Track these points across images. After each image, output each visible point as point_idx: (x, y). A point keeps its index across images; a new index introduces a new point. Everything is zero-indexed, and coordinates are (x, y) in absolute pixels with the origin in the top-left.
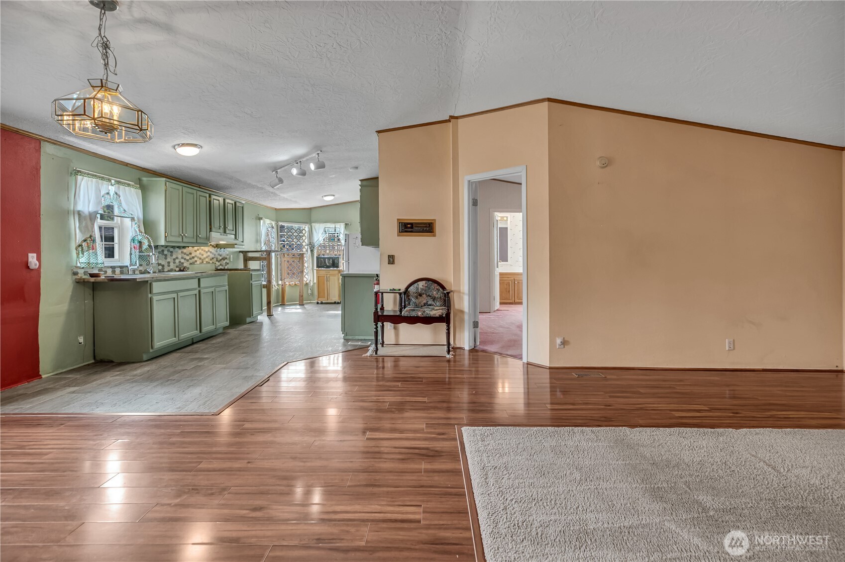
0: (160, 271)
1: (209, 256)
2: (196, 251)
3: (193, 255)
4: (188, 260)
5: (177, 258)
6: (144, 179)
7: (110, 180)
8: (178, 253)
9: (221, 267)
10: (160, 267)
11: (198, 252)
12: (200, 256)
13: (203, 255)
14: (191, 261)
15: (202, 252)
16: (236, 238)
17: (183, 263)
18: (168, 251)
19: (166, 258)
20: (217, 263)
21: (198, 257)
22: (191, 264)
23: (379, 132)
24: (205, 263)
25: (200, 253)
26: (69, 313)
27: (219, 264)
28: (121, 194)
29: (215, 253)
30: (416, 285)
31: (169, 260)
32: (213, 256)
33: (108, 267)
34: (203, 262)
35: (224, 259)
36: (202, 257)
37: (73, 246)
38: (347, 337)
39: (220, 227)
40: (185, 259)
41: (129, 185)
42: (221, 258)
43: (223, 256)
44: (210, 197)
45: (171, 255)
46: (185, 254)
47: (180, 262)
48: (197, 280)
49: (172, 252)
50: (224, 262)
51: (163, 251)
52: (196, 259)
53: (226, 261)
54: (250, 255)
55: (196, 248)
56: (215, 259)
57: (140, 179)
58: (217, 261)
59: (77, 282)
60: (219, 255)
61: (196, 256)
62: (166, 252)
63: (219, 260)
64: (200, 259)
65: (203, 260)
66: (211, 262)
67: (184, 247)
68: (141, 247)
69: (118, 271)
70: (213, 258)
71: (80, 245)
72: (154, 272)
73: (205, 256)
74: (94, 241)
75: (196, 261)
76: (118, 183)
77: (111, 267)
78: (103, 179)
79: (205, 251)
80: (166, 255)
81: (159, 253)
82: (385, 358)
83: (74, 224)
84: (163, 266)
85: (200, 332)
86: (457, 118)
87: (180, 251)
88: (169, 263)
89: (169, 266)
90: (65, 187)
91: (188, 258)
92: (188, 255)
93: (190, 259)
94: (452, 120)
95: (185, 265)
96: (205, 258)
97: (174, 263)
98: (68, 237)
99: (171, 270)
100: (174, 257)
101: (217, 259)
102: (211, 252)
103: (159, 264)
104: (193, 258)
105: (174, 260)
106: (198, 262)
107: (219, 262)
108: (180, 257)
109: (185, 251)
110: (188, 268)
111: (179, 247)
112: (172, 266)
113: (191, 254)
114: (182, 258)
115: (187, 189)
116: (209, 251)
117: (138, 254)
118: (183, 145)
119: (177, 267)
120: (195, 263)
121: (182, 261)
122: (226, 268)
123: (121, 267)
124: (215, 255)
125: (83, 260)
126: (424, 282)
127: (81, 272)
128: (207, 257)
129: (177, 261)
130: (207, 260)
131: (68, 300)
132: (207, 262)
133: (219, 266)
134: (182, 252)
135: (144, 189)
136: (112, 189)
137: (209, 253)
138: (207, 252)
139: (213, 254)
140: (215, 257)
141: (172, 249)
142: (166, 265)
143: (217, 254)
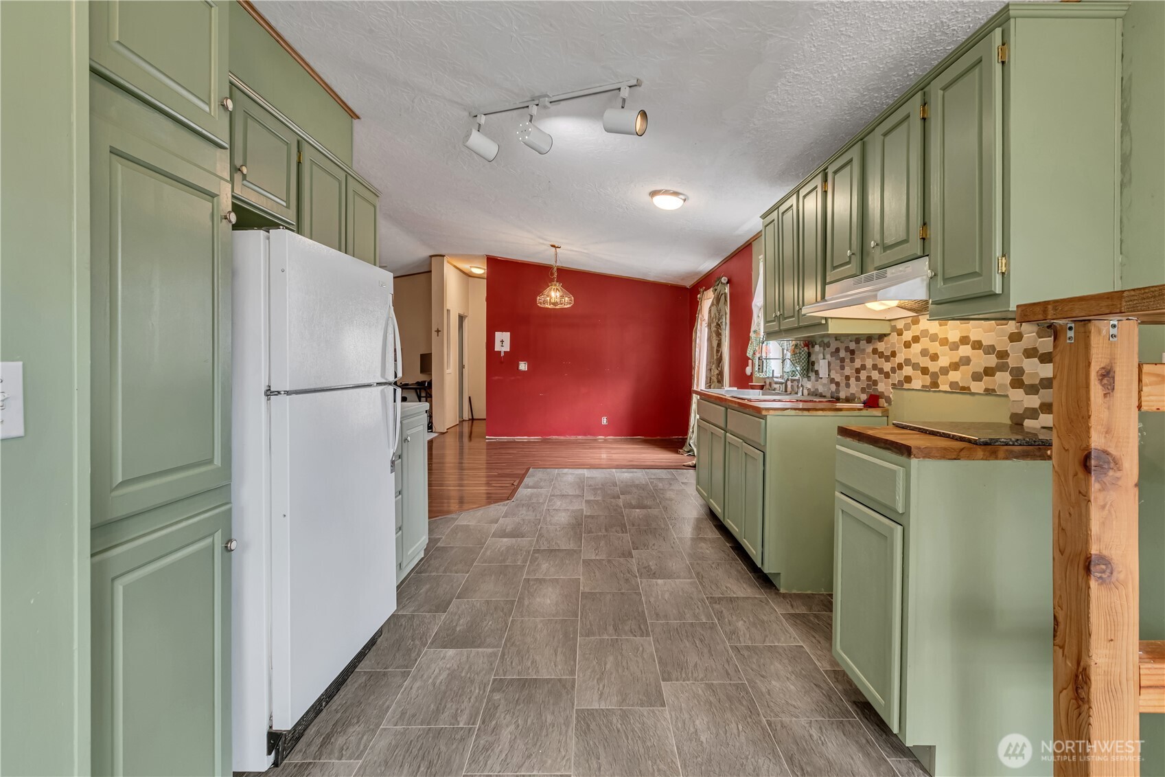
1: (966, 361)
2: (907, 345)
3: (900, 358)
4: (890, 375)
5: (863, 367)
8: (868, 356)
10: (832, 387)
11: (916, 348)
12: (925, 362)
13: (935, 357)
14: (897, 377)
15: (934, 347)
17: (875, 383)
18: (847, 349)
19: (842, 368)
20: (1017, 395)
21: (915, 366)
22: (892, 386)
24: (944, 387)
25: (924, 353)
27: (1034, 401)
29: (1003, 344)
31: (848, 371)
32: (992, 361)
34: (935, 384)
36: (934, 367)
40: (881, 371)
45: (852, 360)
46: (881, 355)
47: (869, 378)
49: (852, 352)
51: (838, 350)
52: (908, 371)
56: (1003, 378)
58: (1017, 383)
60: (1031, 353)
61: (908, 362)
62: (842, 354)
63: (1028, 380)
64: (925, 371)
65: (935, 376)
66: (977, 387)
67: (883, 335)
70: (989, 372)
73: (944, 361)
75: (908, 379)
79: (944, 342)
80: (842, 360)
81: (832, 354)
84: (838, 384)
87: (869, 349)
88: (848, 378)
89: (848, 386)
91: (888, 367)
92: (887, 359)
93: (893, 370)
95: (881, 387)
96: (944, 371)
97: (858, 379)
100: (858, 364)
101: (1018, 372)
102: (977, 345)
103: (832, 381)
104: (900, 367)
105: (858, 371)
106: (917, 383)
107: (1032, 390)
108: (869, 363)
109: (881, 346)
110: (888, 400)
112: (853, 386)
113: (894, 354)
114: (875, 367)
116: (964, 340)
119: (863, 391)
120: (906, 386)
121: (875, 375)
124: (1003, 355)
128: (955, 366)
129: (863, 375)
130: (954, 376)
132: (953, 385)
133: (1032, 413)
134: (875, 351)
137: (965, 350)
138: (954, 347)
139: (990, 350)
140: (1002, 367)
141: (852, 346)
142: (842, 384)
143: (1016, 349)
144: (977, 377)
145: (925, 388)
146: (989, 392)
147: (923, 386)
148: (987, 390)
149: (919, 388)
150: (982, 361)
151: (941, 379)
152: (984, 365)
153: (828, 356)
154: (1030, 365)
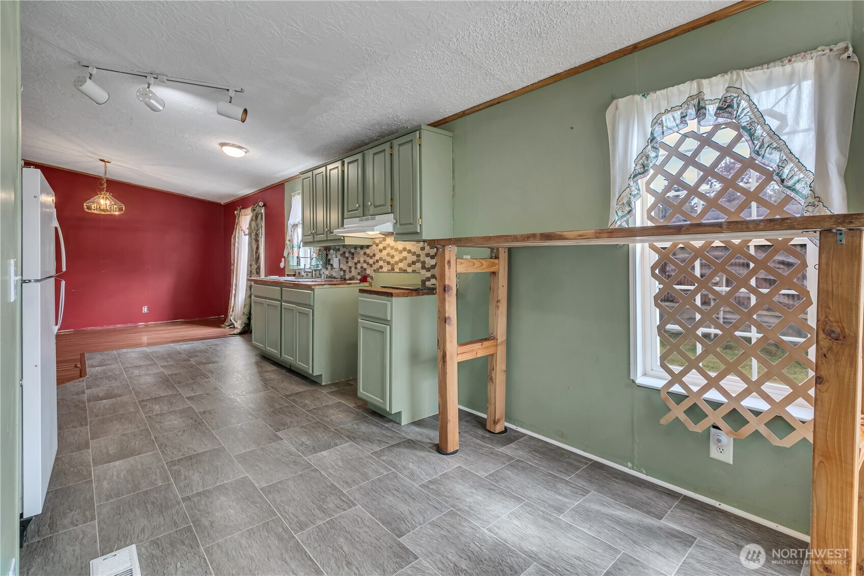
1: (405, 258)
2: (381, 251)
3: (377, 257)
5: (359, 262)
11: (385, 252)
12: (388, 259)
13: (393, 257)
14: (376, 267)
15: (393, 252)
17: (365, 270)
18: (350, 252)
19: (347, 262)
20: (423, 272)
21: (384, 261)
24: (396, 270)
25: (388, 254)
27: (429, 274)
29: (419, 252)
31: (350, 264)
32: (415, 258)
34: (393, 269)
36: (392, 261)
40: (368, 264)
45: (353, 258)
46: (368, 256)
47: (362, 267)
49: (353, 254)
51: (344, 253)
52: (381, 263)
56: (419, 265)
58: (423, 267)
60: (428, 255)
61: (381, 259)
62: (347, 255)
63: (427, 266)
64: (388, 263)
65: (393, 265)
66: (409, 270)
70: (414, 263)
73: (396, 259)
75: (381, 267)
79: (396, 250)
80: (347, 258)
81: (341, 255)
84: (344, 271)
87: (362, 252)
88: (350, 268)
89: (350, 272)
92: (371, 258)
93: (374, 263)
95: (368, 272)
96: (397, 263)
97: (356, 268)
100: (356, 260)
101: (424, 263)
102: (409, 252)
103: (341, 269)
104: (377, 261)
105: (356, 264)
106: (385, 269)
107: (428, 270)
108: (362, 260)
109: (368, 251)
113: (374, 255)
114: (365, 261)
116: (405, 249)
119: (359, 274)
120: (380, 270)
121: (365, 266)
124: (418, 256)
128: (401, 261)
129: (359, 266)
130: (401, 265)
132: (400, 269)
133: (428, 279)
134: (365, 254)
137: (405, 254)
138: (401, 252)
139: (414, 254)
140: (418, 261)
141: (353, 250)
142: (347, 271)
143: (423, 254)
144: (409, 265)
145: (389, 271)
146: (414, 271)
147: (388, 270)
148: (413, 271)
149: (386, 271)
150: (411, 258)
151: (396, 267)
152: (412, 260)
153: (339, 256)
154: (428, 260)
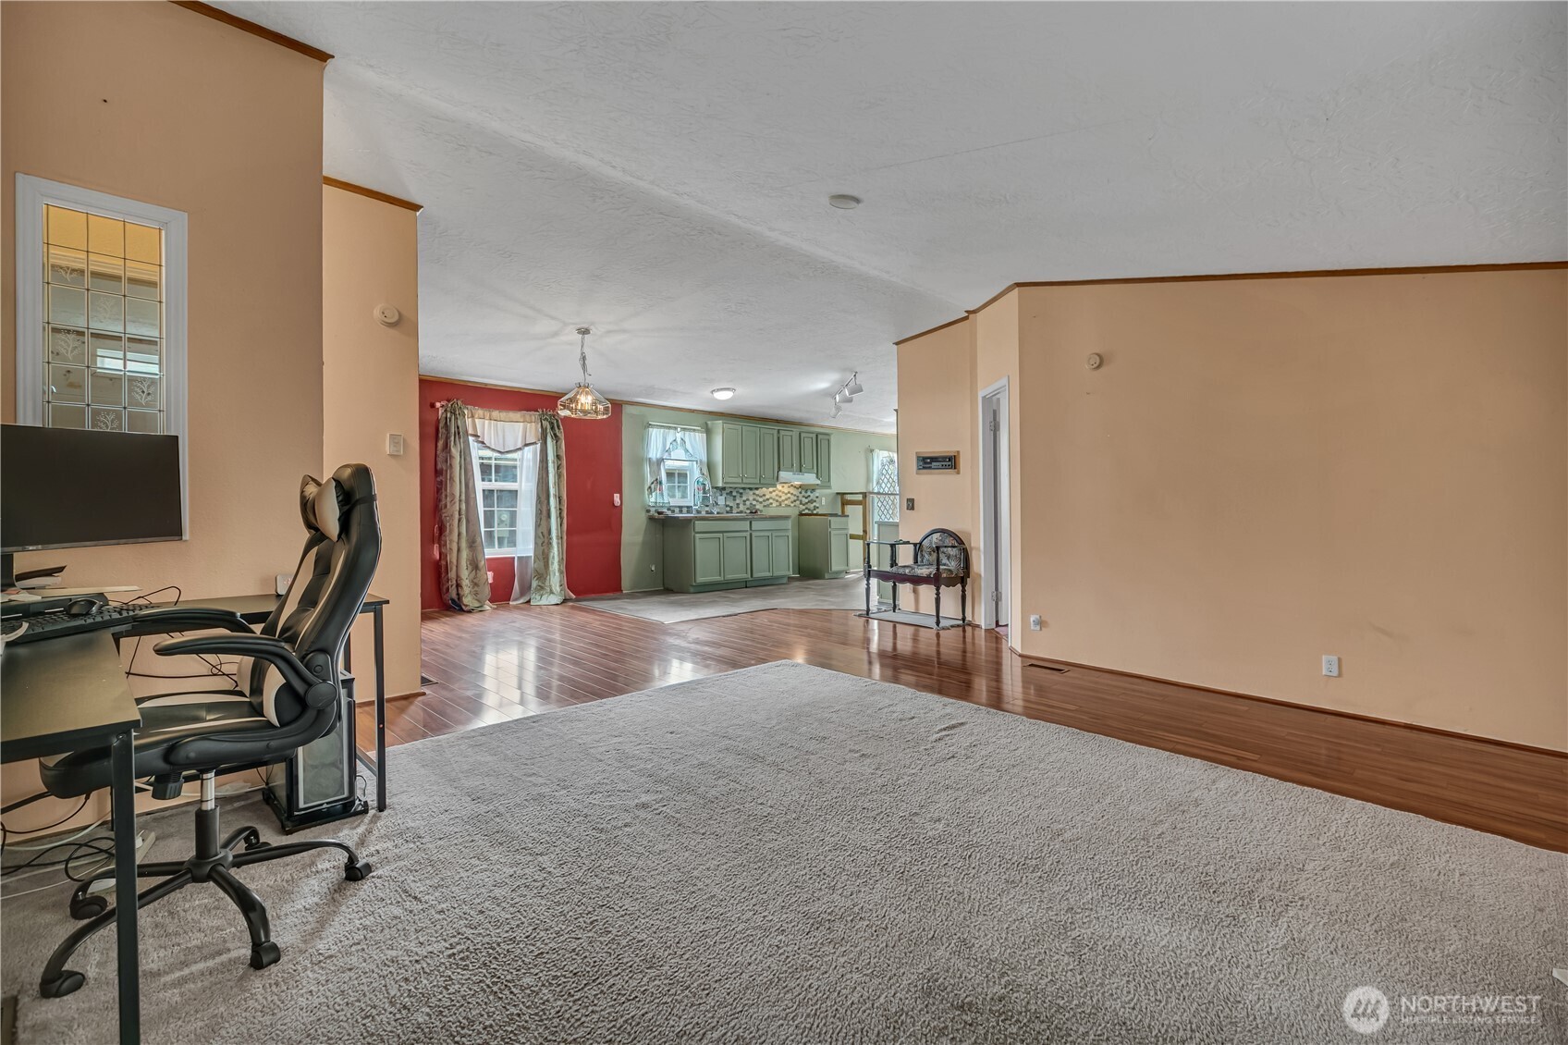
0: (727, 512)
1: (789, 498)
2: (771, 493)
3: (767, 497)
4: (761, 503)
5: (748, 500)
6: (709, 422)
7: (676, 428)
8: (750, 495)
9: (807, 511)
10: (728, 509)
11: (774, 493)
12: (777, 498)
13: (780, 497)
14: (765, 503)
15: (780, 494)
16: (817, 477)
17: (755, 505)
18: (737, 492)
19: (735, 500)
21: (774, 499)
22: (765, 506)
23: (897, 344)
24: (783, 505)
25: (777, 495)
26: (644, 543)
27: (804, 507)
28: (687, 440)
29: (798, 494)
30: (929, 538)
31: (738, 501)
32: (795, 498)
33: (676, 507)
34: (780, 505)
35: (812, 501)
36: (780, 500)
37: (646, 488)
38: (882, 600)
39: (793, 465)
40: (757, 501)
41: (694, 430)
42: (807, 501)
43: (810, 499)
44: (779, 432)
45: (741, 497)
46: (758, 495)
47: (751, 504)
48: (748, 522)
49: (741, 494)
50: (812, 505)
51: (731, 492)
52: (771, 501)
53: (814, 504)
54: (849, 497)
55: (771, 489)
56: (798, 502)
57: (706, 424)
58: (801, 503)
59: (651, 519)
60: (804, 497)
61: (771, 498)
62: (734, 494)
63: (803, 503)
64: (777, 501)
65: (780, 503)
66: (792, 505)
67: (757, 489)
68: (704, 489)
69: (685, 510)
70: (795, 501)
71: (650, 487)
72: (718, 513)
73: (783, 498)
74: (661, 483)
75: (771, 504)
76: (684, 429)
77: (679, 507)
78: (669, 428)
79: (783, 492)
80: (734, 497)
81: (727, 494)
82: (897, 625)
83: (647, 469)
84: (731, 507)
85: (752, 576)
86: (974, 312)
87: (751, 492)
88: (738, 504)
89: (738, 507)
90: (642, 440)
91: (761, 500)
92: (761, 497)
93: (764, 501)
94: (971, 316)
95: (757, 507)
96: (783, 501)
97: (744, 504)
98: (643, 480)
99: (741, 512)
100: (744, 498)
101: (801, 501)
103: (727, 506)
104: (768, 499)
105: (744, 501)
106: (774, 505)
107: (804, 505)
108: (751, 498)
109: (757, 492)
110: (761, 511)
111: (751, 489)
112: (742, 507)
113: (764, 495)
114: (754, 500)
115: (748, 428)
116: (789, 492)
117: (701, 495)
118: (718, 390)
119: (748, 509)
121: (754, 503)
122: (815, 512)
123: (688, 507)
125: (653, 500)
126: (939, 534)
127: (653, 510)
128: (786, 499)
129: (748, 503)
130: (786, 502)
131: (642, 532)
132: (787, 505)
133: (804, 510)
134: (754, 494)
135: (708, 432)
136: (679, 435)
137: (789, 495)
141: (741, 491)
142: (735, 507)
143: (800, 496)
150: (793, 498)
153: (725, 495)
154: (804, 499)
